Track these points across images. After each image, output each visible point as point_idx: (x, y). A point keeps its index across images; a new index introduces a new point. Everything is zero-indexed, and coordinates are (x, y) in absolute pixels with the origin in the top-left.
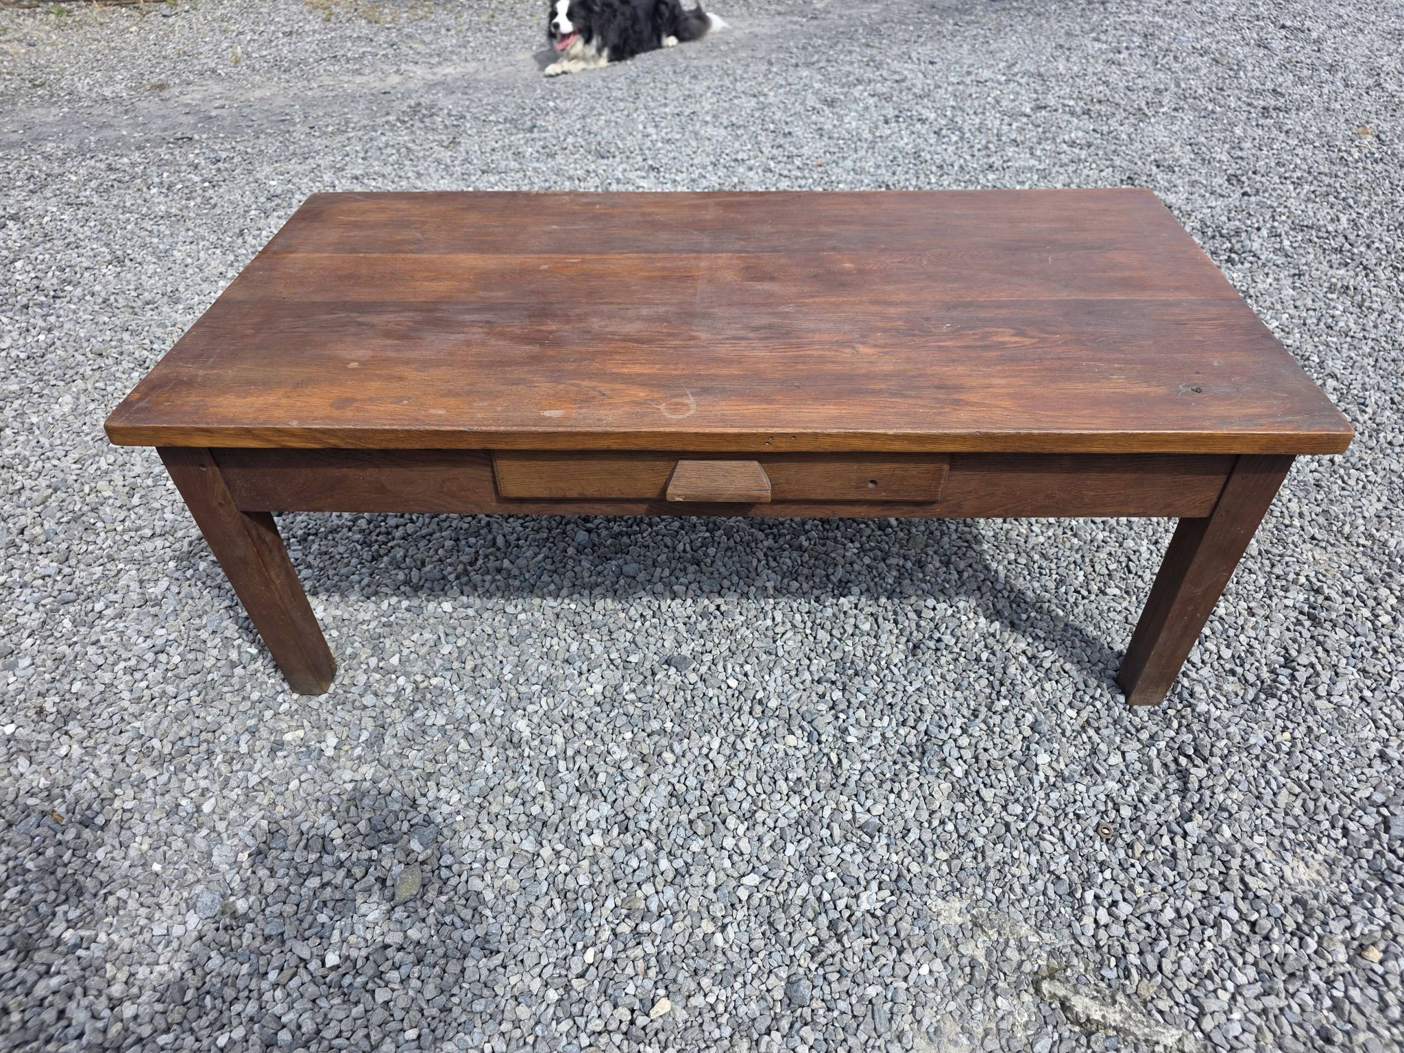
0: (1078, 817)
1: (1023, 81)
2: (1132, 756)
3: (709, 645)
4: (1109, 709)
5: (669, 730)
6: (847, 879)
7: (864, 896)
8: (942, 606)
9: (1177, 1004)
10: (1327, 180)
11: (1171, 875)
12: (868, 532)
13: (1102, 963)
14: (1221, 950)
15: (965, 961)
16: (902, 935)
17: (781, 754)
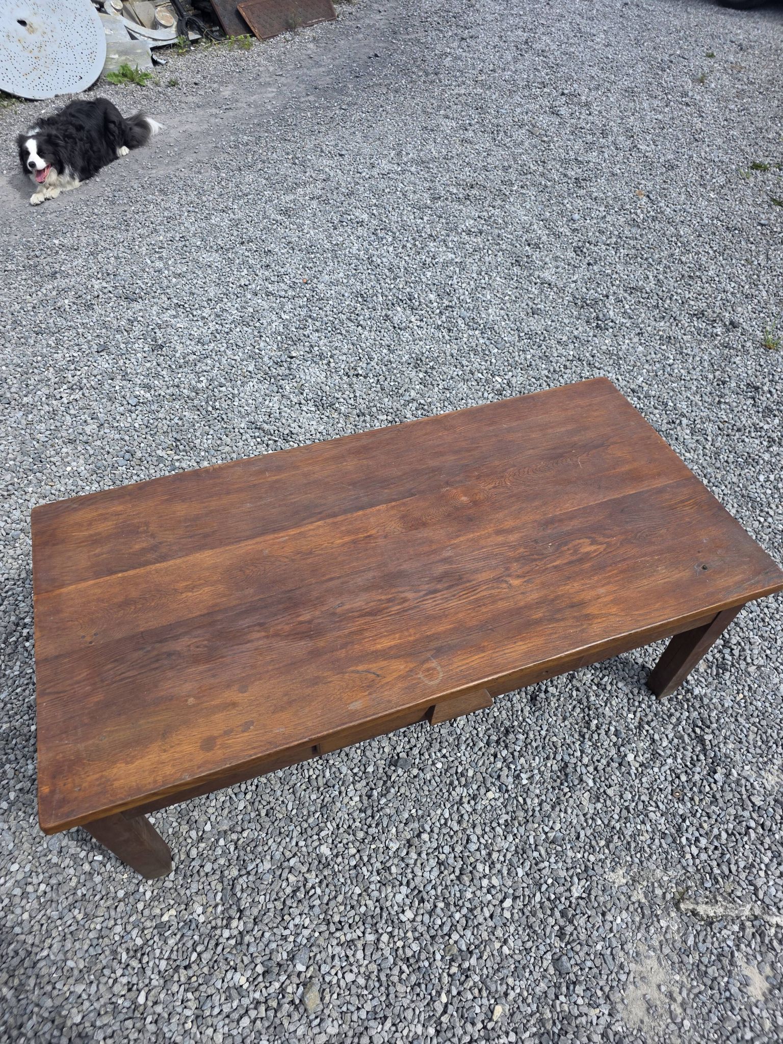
0: (661, 790)
4: (650, 707)
5: (415, 815)
6: (559, 881)
7: (572, 888)
9: (744, 888)
10: (632, 243)
11: (717, 810)
13: (702, 878)
14: (753, 847)
15: (636, 905)
16: (601, 904)
17: (489, 807)
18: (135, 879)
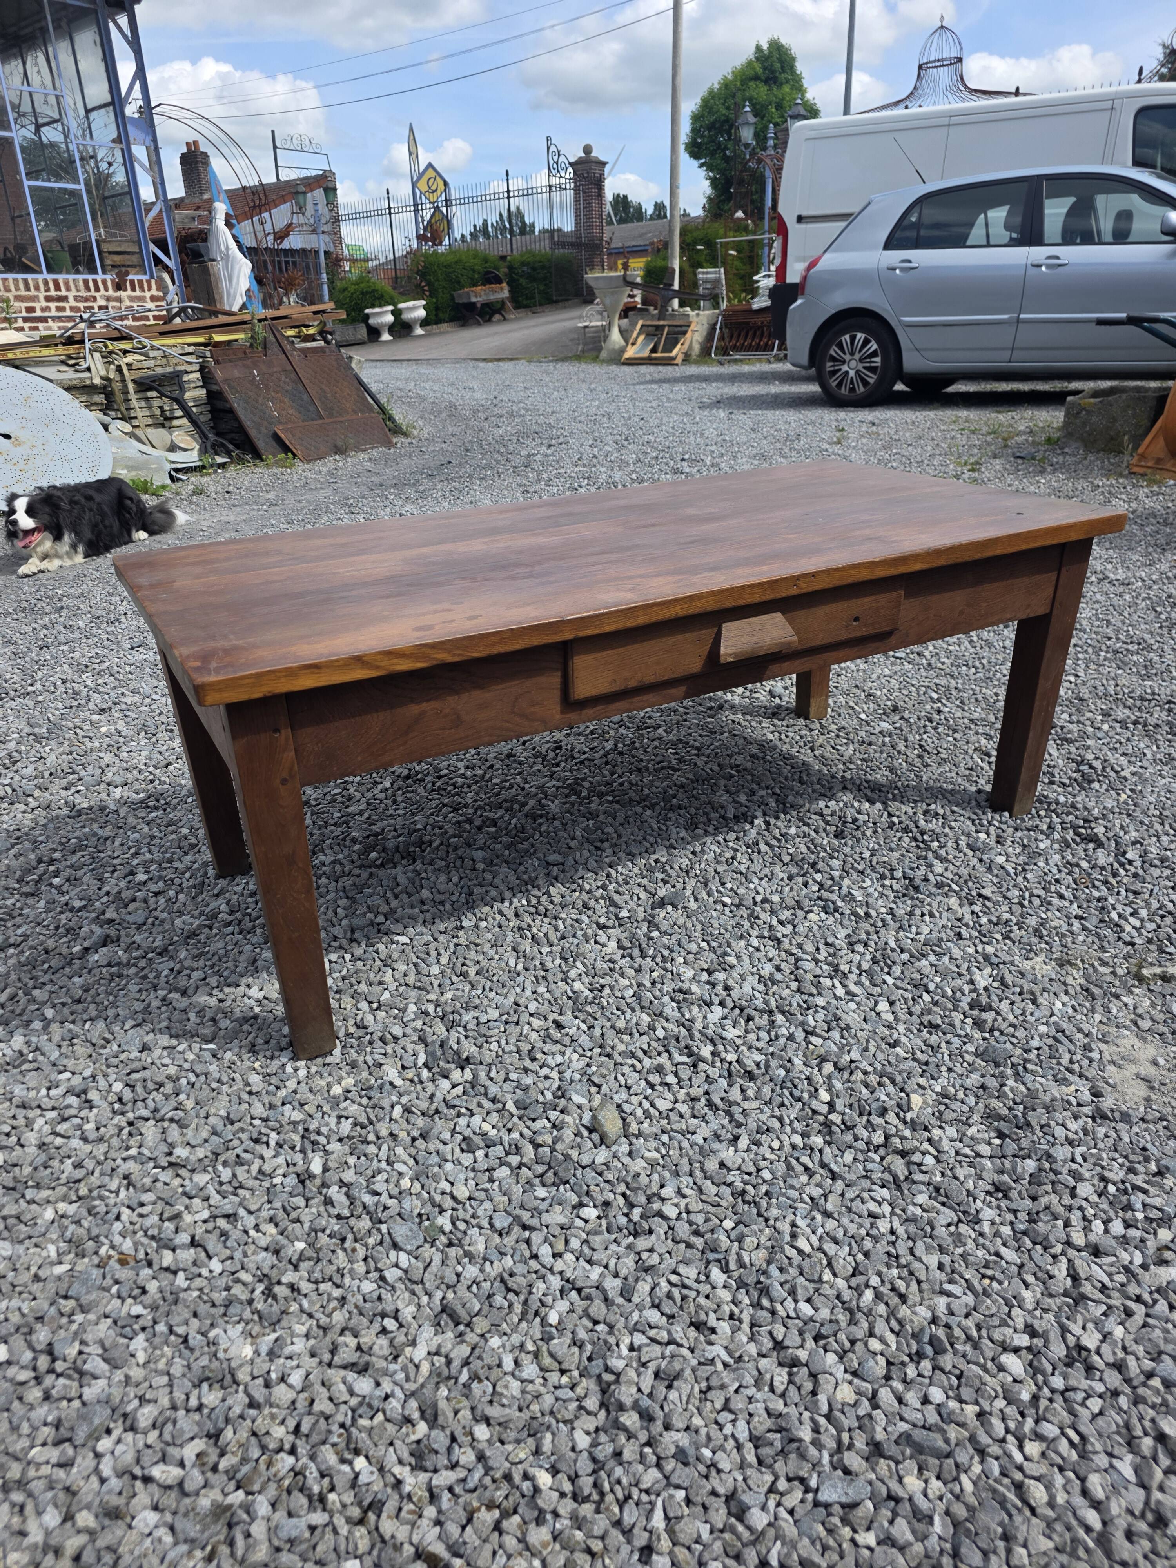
0: (1057, 881)
2: (1047, 843)
3: (679, 885)
4: (1004, 823)
6: (952, 975)
7: (975, 978)
8: (832, 804)
11: (1146, 886)
12: (722, 783)
15: (1078, 988)
16: (1025, 990)
17: (816, 927)
18: (276, 1063)
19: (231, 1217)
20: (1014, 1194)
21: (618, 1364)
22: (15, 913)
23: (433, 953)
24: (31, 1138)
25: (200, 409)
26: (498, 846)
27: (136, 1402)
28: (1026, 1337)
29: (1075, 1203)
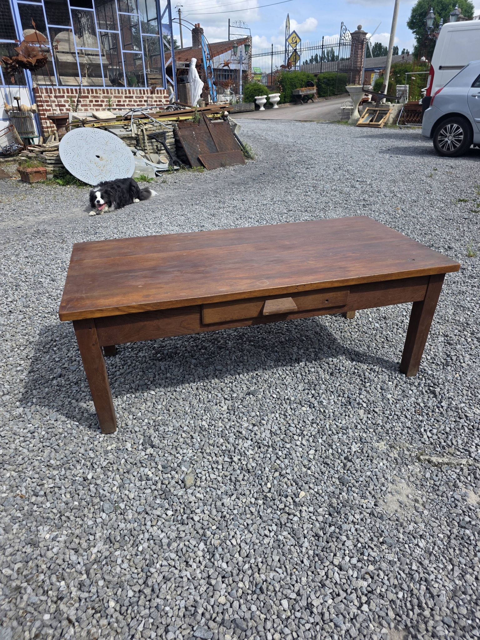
0: (408, 410)
1: (279, 203)
2: (415, 391)
3: (260, 386)
4: (402, 379)
5: (258, 415)
6: (344, 444)
7: (353, 447)
8: (335, 360)
9: (461, 452)
10: (393, 224)
11: (444, 419)
12: (298, 343)
13: (435, 447)
14: (467, 435)
15: (393, 458)
16: (370, 455)
17: (303, 413)
18: (95, 433)
19: (60, 488)
20: (321, 539)
21: (153, 570)
22: (39, 359)
23: (162, 400)
24: (13, 446)
25: (172, 147)
26: (202, 359)
27: (9, 546)
28: (296, 595)
29: (343, 547)
